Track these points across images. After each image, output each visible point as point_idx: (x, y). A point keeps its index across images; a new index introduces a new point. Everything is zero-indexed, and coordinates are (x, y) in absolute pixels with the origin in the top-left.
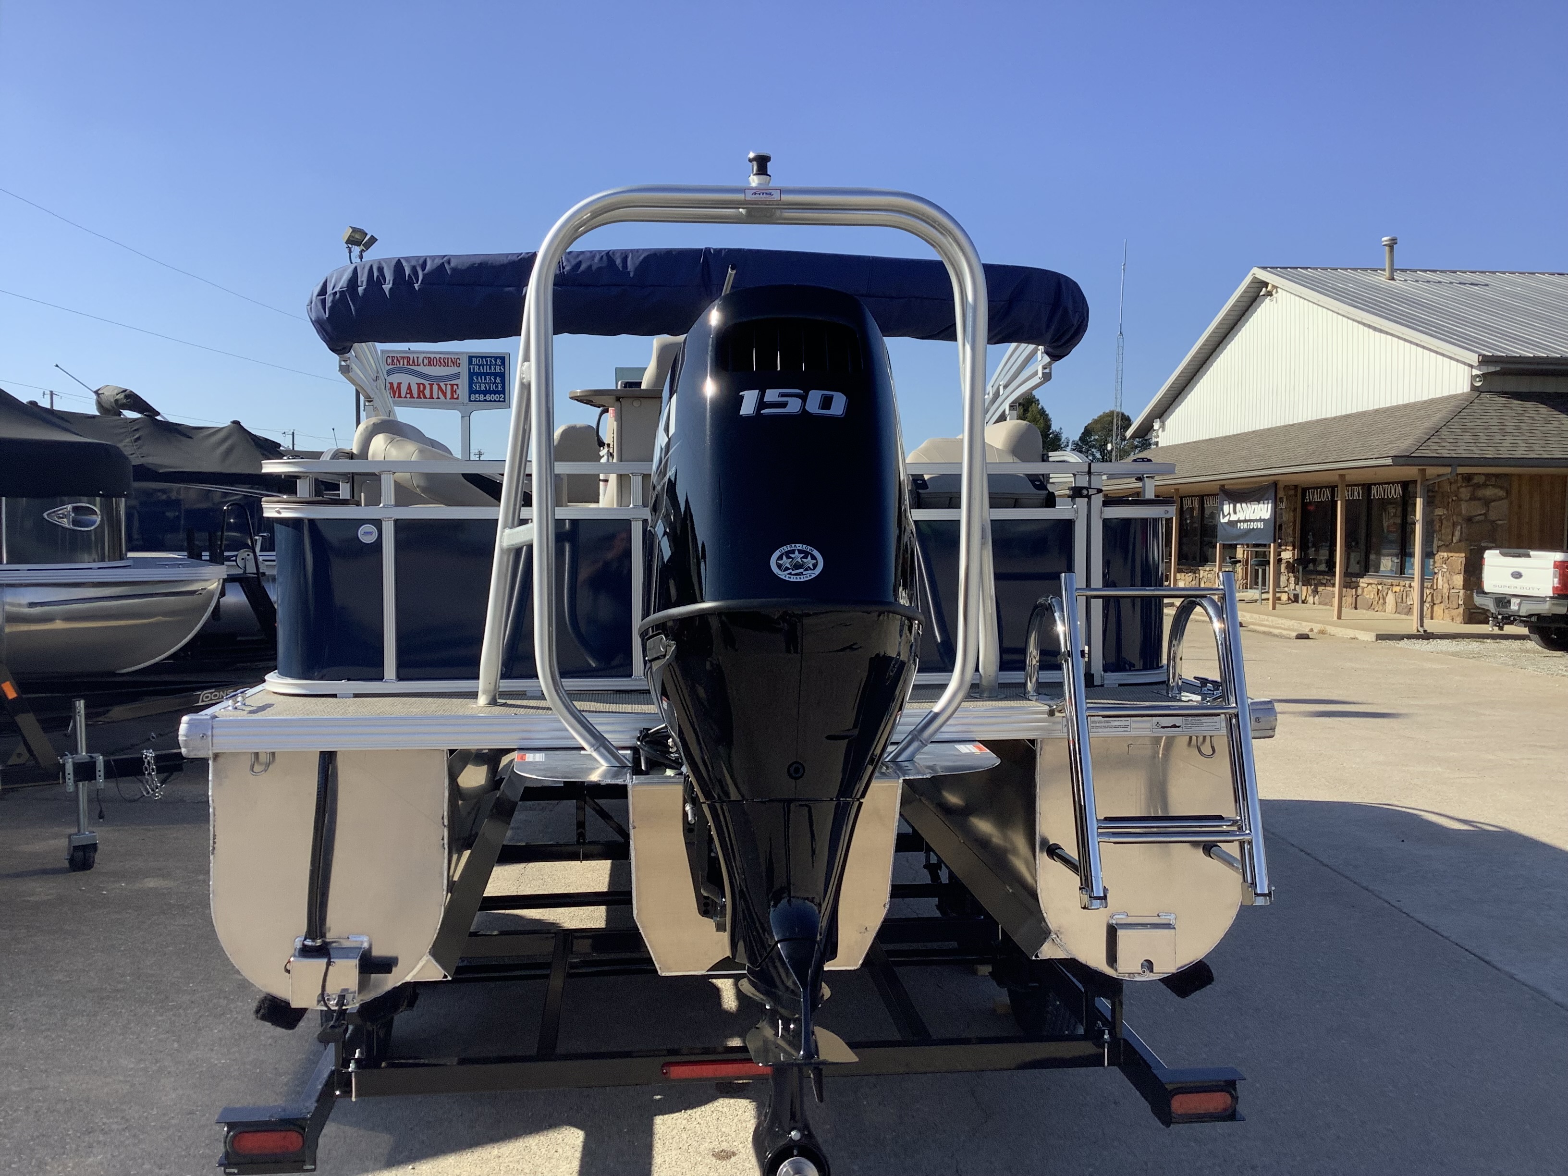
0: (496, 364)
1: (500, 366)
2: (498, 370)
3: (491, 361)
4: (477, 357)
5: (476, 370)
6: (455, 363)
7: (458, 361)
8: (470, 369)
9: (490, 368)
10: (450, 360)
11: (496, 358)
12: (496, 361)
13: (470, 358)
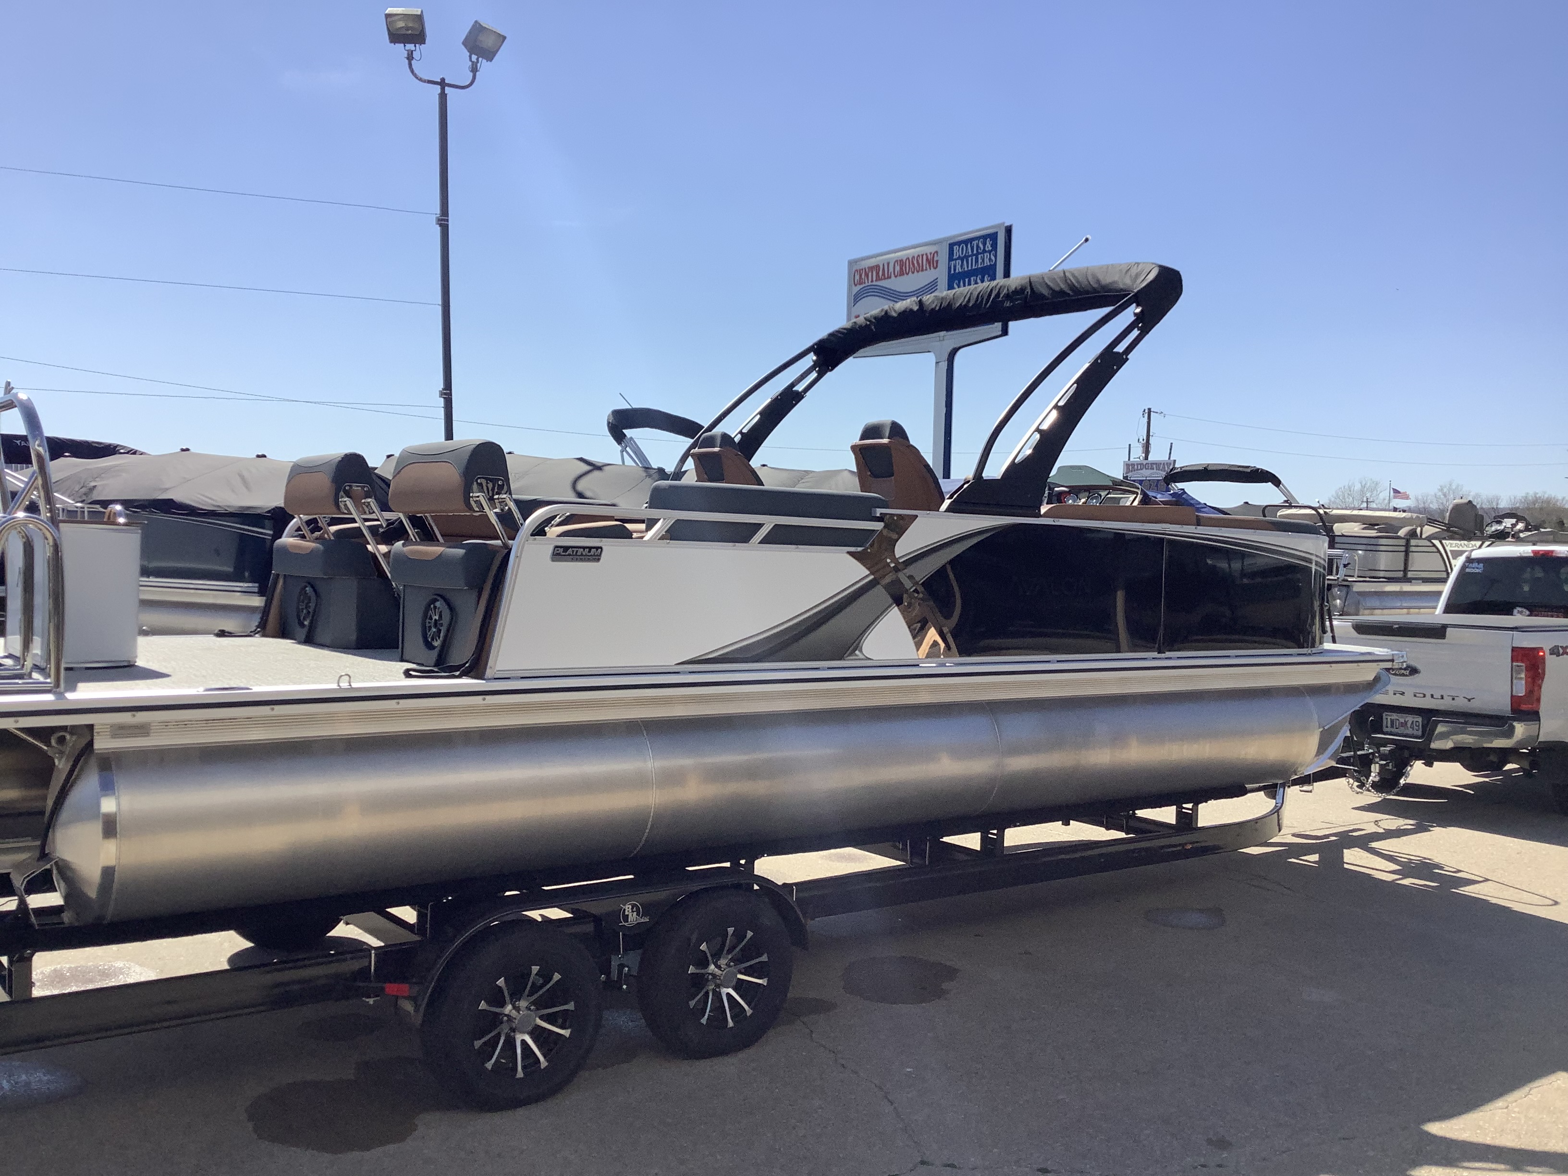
0: (984, 251)
1: (990, 252)
2: (987, 263)
3: (978, 246)
4: (959, 243)
5: (959, 269)
6: (932, 262)
7: (935, 259)
8: (950, 268)
9: (977, 261)
10: (925, 257)
11: (984, 238)
12: (984, 244)
13: (951, 246)
